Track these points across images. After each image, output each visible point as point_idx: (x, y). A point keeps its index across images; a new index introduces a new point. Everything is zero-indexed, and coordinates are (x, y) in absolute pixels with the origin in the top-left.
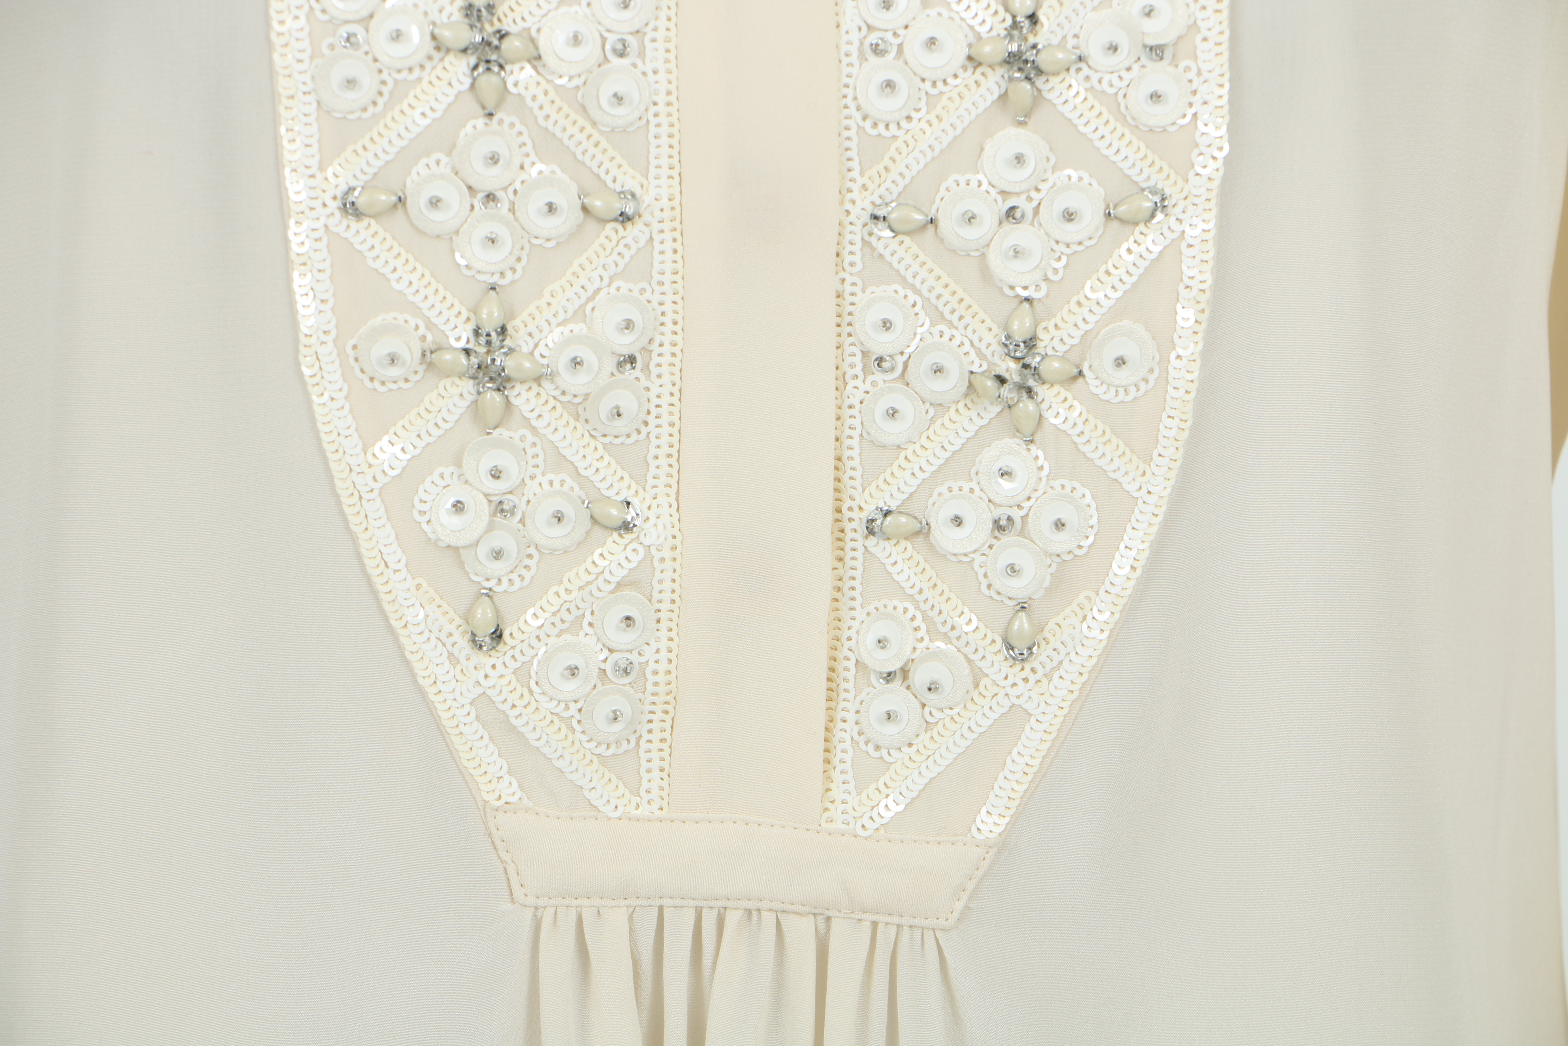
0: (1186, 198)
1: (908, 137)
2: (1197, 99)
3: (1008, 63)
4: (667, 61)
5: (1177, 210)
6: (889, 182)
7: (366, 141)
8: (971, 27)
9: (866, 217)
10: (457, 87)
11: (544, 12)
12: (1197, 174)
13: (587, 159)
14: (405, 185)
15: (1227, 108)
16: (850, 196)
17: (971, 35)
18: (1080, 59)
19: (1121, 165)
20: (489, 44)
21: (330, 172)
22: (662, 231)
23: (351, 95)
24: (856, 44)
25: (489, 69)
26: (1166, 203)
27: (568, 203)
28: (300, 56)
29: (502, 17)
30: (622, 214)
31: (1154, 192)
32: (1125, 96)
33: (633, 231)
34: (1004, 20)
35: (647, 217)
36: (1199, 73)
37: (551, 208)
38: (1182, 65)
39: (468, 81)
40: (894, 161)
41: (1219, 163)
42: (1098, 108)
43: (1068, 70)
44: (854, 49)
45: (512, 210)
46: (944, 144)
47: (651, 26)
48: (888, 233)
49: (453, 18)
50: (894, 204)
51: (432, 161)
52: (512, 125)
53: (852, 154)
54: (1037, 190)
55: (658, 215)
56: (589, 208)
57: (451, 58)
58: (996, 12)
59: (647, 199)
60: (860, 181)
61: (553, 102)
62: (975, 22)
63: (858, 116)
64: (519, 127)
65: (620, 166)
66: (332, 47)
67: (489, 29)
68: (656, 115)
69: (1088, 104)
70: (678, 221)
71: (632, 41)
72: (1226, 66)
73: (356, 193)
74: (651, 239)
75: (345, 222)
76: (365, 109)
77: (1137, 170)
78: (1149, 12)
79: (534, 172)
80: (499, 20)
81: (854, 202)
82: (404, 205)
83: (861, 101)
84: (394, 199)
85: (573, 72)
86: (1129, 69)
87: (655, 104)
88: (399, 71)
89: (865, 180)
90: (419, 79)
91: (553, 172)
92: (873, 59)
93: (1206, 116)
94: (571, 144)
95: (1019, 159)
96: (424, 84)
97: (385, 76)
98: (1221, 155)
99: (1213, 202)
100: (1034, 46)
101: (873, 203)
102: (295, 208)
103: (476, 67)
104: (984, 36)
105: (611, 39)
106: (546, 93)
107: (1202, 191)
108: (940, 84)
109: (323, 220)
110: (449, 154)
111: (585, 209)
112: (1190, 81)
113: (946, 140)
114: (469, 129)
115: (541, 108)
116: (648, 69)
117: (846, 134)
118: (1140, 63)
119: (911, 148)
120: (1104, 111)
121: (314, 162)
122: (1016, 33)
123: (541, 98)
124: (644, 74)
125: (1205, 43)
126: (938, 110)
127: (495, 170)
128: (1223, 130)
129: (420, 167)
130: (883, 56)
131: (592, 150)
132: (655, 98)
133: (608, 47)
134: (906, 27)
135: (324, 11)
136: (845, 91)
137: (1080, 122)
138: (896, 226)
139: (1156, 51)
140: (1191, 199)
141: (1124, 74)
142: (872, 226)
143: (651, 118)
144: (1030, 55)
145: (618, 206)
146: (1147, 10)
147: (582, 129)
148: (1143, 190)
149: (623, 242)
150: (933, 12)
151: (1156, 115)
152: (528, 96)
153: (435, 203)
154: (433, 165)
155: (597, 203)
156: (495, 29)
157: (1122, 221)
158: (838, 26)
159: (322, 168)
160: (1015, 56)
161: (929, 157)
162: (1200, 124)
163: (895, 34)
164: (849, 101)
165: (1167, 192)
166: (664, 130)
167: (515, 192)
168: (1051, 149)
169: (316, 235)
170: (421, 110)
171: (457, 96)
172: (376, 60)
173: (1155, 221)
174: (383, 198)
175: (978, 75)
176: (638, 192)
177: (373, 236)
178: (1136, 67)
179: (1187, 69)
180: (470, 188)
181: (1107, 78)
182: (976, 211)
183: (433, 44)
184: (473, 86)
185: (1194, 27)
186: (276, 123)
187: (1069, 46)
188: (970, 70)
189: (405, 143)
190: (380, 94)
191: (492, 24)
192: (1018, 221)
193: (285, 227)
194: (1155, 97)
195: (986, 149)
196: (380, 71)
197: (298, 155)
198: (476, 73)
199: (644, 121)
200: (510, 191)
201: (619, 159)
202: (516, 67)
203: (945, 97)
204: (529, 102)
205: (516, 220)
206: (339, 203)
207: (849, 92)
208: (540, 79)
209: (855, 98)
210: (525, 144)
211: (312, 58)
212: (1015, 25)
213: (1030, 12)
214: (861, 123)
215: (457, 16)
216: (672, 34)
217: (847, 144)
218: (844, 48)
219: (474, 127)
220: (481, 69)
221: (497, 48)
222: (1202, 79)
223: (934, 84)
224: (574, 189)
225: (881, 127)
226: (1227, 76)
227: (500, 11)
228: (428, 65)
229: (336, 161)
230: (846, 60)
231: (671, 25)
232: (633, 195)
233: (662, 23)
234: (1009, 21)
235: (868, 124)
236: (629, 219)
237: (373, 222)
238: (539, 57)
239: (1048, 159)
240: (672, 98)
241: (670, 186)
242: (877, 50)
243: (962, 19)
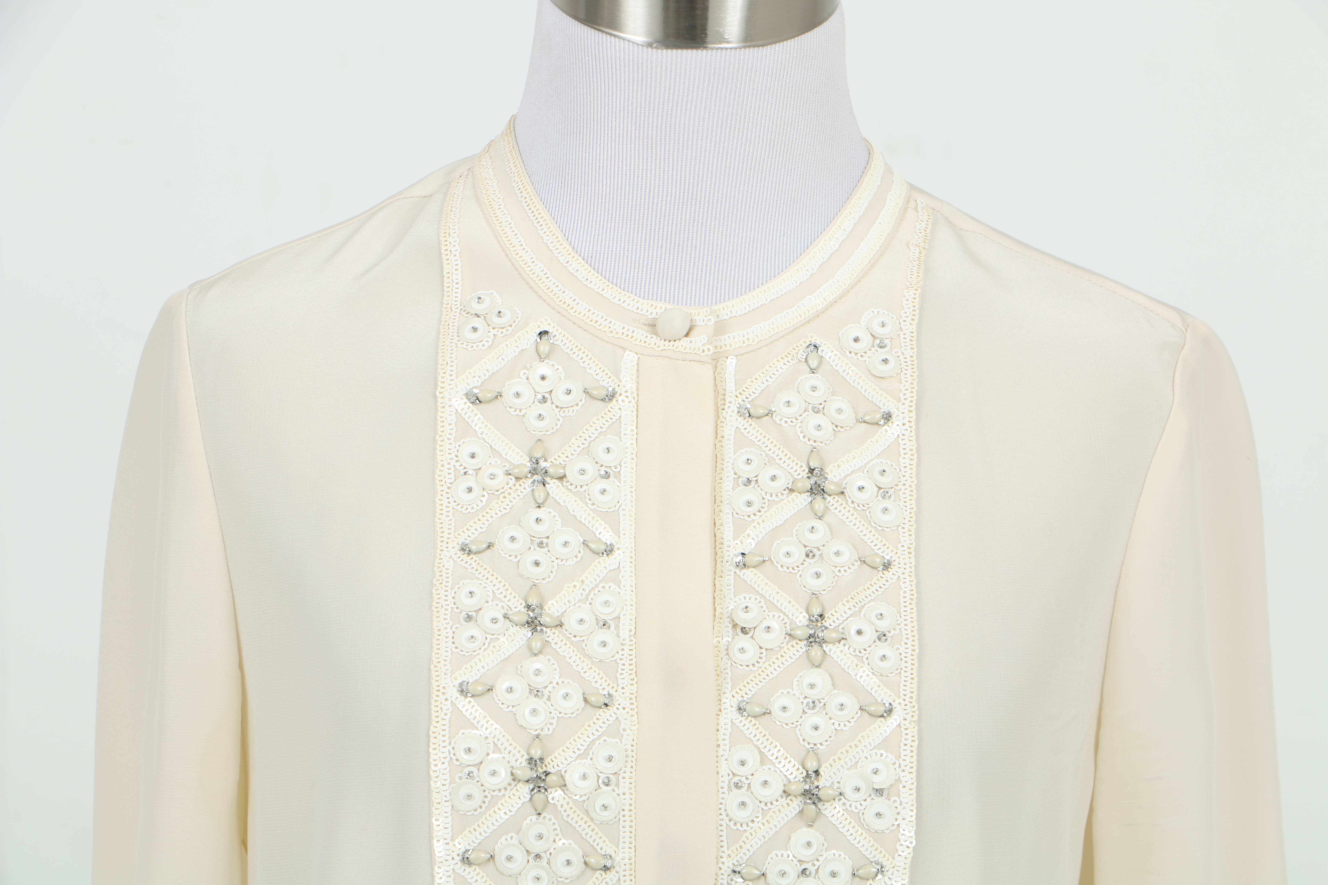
0: (893, 867)
1: (752, 831)
2: (900, 817)
3: (804, 795)
4: (630, 789)
5: (889, 874)
6: (742, 853)
7: (476, 826)
8: (785, 776)
9: (730, 871)
10: (523, 800)
11: (568, 762)
12: (899, 855)
13: (588, 838)
14: (494, 849)
15: (915, 822)
16: (721, 860)
17: (785, 780)
18: (841, 794)
19: (860, 849)
20: (540, 778)
21: (456, 842)
22: (625, 876)
23: (469, 803)
24: (727, 782)
25: (539, 791)
26: (883, 870)
27: (577, 860)
28: (444, 782)
29: (547, 765)
30: (604, 866)
31: (877, 864)
32: (863, 814)
33: (610, 875)
34: (802, 773)
35: (617, 868)
36: (901, 804)
37: (568, 862)
38: (892, 799)
39: (529, 796)
40: (745, 843)
41: (911, 850)
42: (849, 819)
43: (834, 799)
44: (725, 785)
45: (549, 863)
46: (771, 835)
47: (623, 771)
48: (741, 880)
49: (522, 765)
50: (744, 865)
51: (508, 837)
52: (550, 819)
53: (723, 838)
54: (818, 860)
55: (623, 867)
56: (588, 863)
57: (520, 785)
58: (798, 769)
59: (618, 859)
60: (727, 853)
61: (571, 808)
62: (787, 774)
63: (727, 819)
64: (554, 820)
65: (604, 842)
66: (460, 778)
67: (540, 770)
68: (624, 816)
69: (844, 817)
70: (633, 870)
71: (613, 778)
72: (915, 801)
73: (469, 853)
74: (619, 879)
75: (463, 868)
76: (476, 810)
77: (869, 852)
78: (876, 772)
79: (560, 843)
80: (546, 766)
81: (723, 863)
82: (494, 859)
83: (728, 812)
84: (489, 856)
85: (582, 793)
86: (865, 800)
87: (623, 810)
88: (494, 791)
89: (730, 852)
90: (504, 795)
91: (570, 844)
92: (735, 790)
93: (904, 826)
94: (580, 830)
95: (809, 844)
96: (506, 798)
97: (486, 793)
98: (911, 846)
99: (907, 869)
100: (817, 787)
101: (733, 864)
102: (438, 860)
103: (533, 790)
104: (792, 780)
105: (602, 776)
106: (568, 803)
107: (902, 864)
108: (769, 804)
109: (452, 866)
110: (517, 834)
111: (586, 863)
112: (896, 808)
113: (771, 833)
114: (528, 821)
115: (565, 811)
116: (621, 792)
117: (720, 828)
118: (871, 798)
119: (753, 836)
120: (853, 821)
121: (449, 836)
122: (808, 780)
123: (566, 806)
124: (618, 795)
125: (904, 789)
126: (768, 818)
127: (541, 842)
128: (913, 834)
129: (503, 840)
130: (740, 789)
131: (590, 833)
132: (624, 807)
133: (600, 781)
134: (752, 775)
135: (457, 760)
136: (721, 806)
137: (840, 826)
138: (745, 876)
139: (879, 792)
140: (896, 868)
141: (863, 802)
142: (732, 876)
143: (621, 817)
144: (815, 791)
145: (603, 862)
146: (875, 771)
147: (586, 822)
148: (872, 862)
149: (604, 881)
150: (766, 768)
151: (879, 824)
152: (559, 805)
153: (509, 858)
154: (509, 839)
155: (592, 861)
156: (543, 770)
157: (860, 878)
158: (718, 773)
159: (453, 839)
160: (807, 791)
161: (762, 842)
162: (901, 830)
163: (747, 778)
164: (722, 811)
165: (884, 864)
166: (628, 824)
167: (551, 854)
168: (825, 840)
169: (448, 874)
170: (504, 811)
171: (522, 804)
172: (483, 785)
173: (877, 878)
174: (483, 855)
175: (788, 801)
176: (613, 855)
177: (477, 875)
178: (869, 799)
179: (895, 801)
180: (527, 851)
181: (854, 804)
182: (786, 870)
183: (512, 777)
184: (531, 798)
185: (898, 780)
186: (430, 817)
187: (835, 787)
188: (785, 798)
189: (495, 827)
190: (484, 802)
191: (542, 768)
192: (807, 876)
193: (433, 869)
194: (878, 815)
195: (792, 838)
196: (484, 791)
197: (441, 833)
198: (533, 793)
199: (617, 819)
200: (548, 853)
201: (604, 838)
202: (553, 790)
203: (771, 811)
204: (559, 808)
205: (551, 868)
206: (460, 858)
207: (723, 807)
208: (565, 796)
209: (726, 810)
210: (556, 829)
211: (450, 783)
212: (808, 776)
213: (815, 770)
214: (728, 823)
215: (525, 763)
216: (633, 775)
217: (721, 833)
218: (721, 784)
219: (531, 820)
220: (535, 791)
221: (544, 780)
222: (902, 807)
223: (766, 804)
224: (581, 853)
225: (739, 825)
226: (915, 805)
227: (546, 761)
228: (509, 788)
229: (460, 836)
230: (721, 791)
231: (633, 770)
232: (611, 856)
233: (628, 769)
234: (805, 774)
235: (732, 824)
236: (608, 869)
237: (477, 867)
238: (565, 785)
239: (823, 845)
240: (632, 808)
241: (630, 853)
242: (737, 786)
243: (781, 771)
